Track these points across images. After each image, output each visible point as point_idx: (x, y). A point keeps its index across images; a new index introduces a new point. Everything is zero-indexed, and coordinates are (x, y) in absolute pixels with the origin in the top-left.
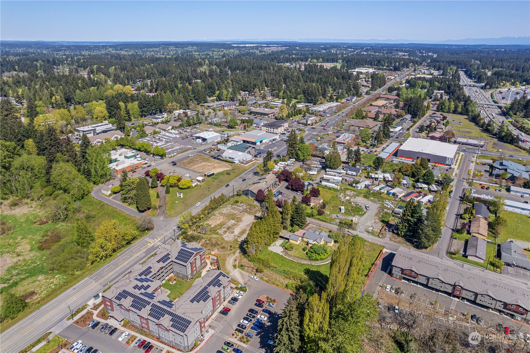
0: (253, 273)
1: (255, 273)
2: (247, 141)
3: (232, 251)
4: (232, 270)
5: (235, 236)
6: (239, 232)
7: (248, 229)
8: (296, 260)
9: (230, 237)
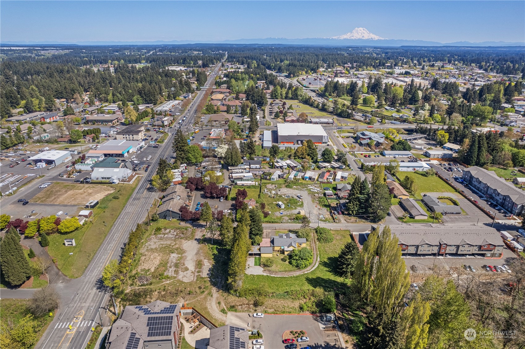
0: (251, 310)
1: (254, 308)
2: (109, 154)
3: (206, 293)
4: (224, 318)
5: (192, 272)
6: (194, 266)
7: (202, 258)
8: (286, 275)
9: (188, 277)
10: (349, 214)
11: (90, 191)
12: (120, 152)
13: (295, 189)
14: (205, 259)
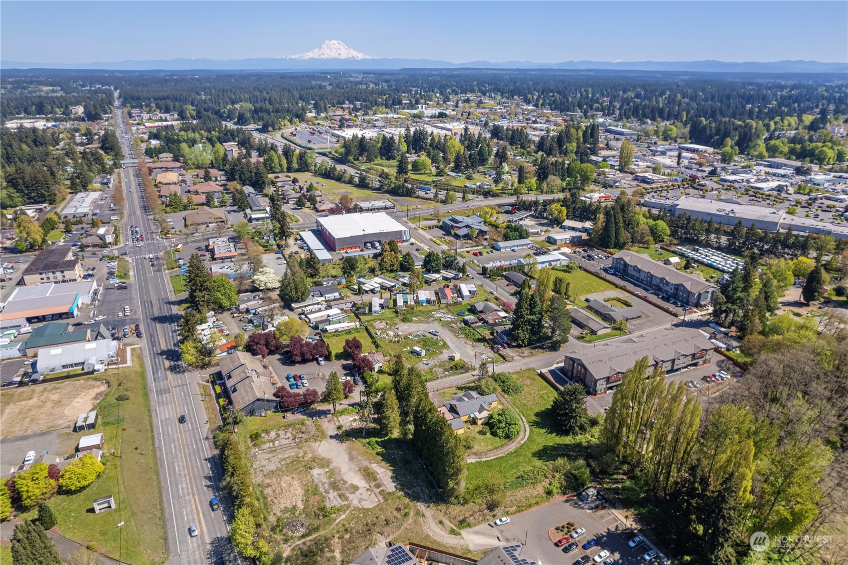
0: (488, 517)
1: (491, 514)
2: (37, 317)
3: (412, 514)
4: (462, 542)
5: (368, 490)
6: (362, 479)
7: (366, 463)
8: (501, 453)
9: (367, 498)
10: (519, 346)
11: (55, 397)
12: (64, 309)
13: (416, 322)
14: (370, 463)
